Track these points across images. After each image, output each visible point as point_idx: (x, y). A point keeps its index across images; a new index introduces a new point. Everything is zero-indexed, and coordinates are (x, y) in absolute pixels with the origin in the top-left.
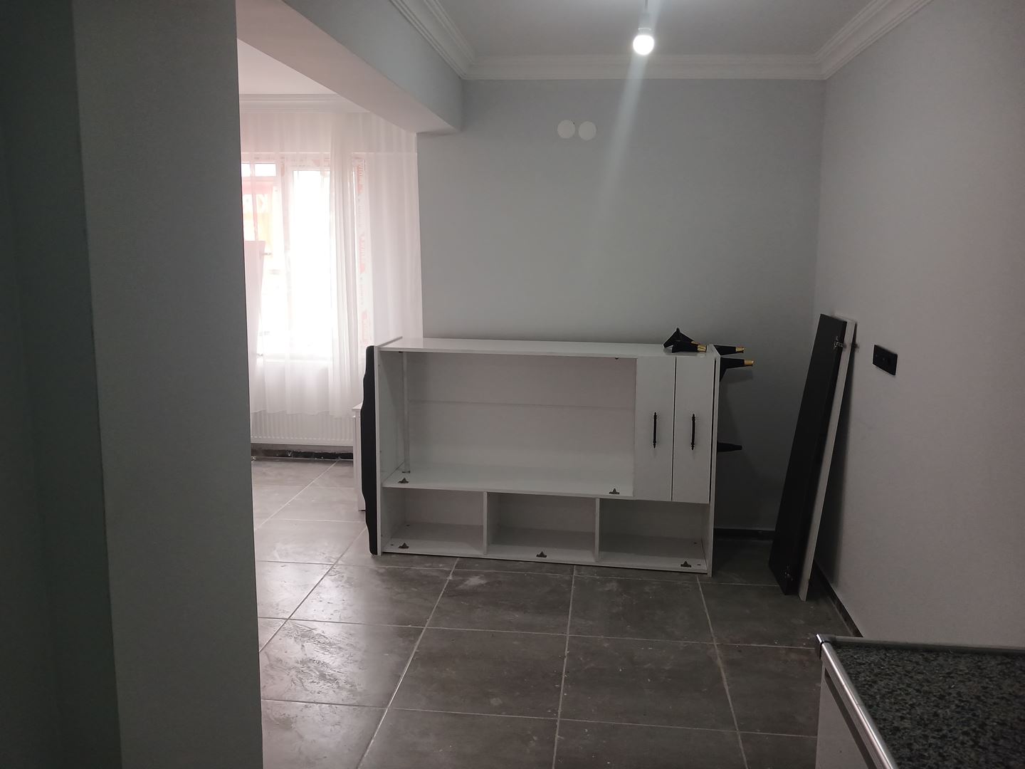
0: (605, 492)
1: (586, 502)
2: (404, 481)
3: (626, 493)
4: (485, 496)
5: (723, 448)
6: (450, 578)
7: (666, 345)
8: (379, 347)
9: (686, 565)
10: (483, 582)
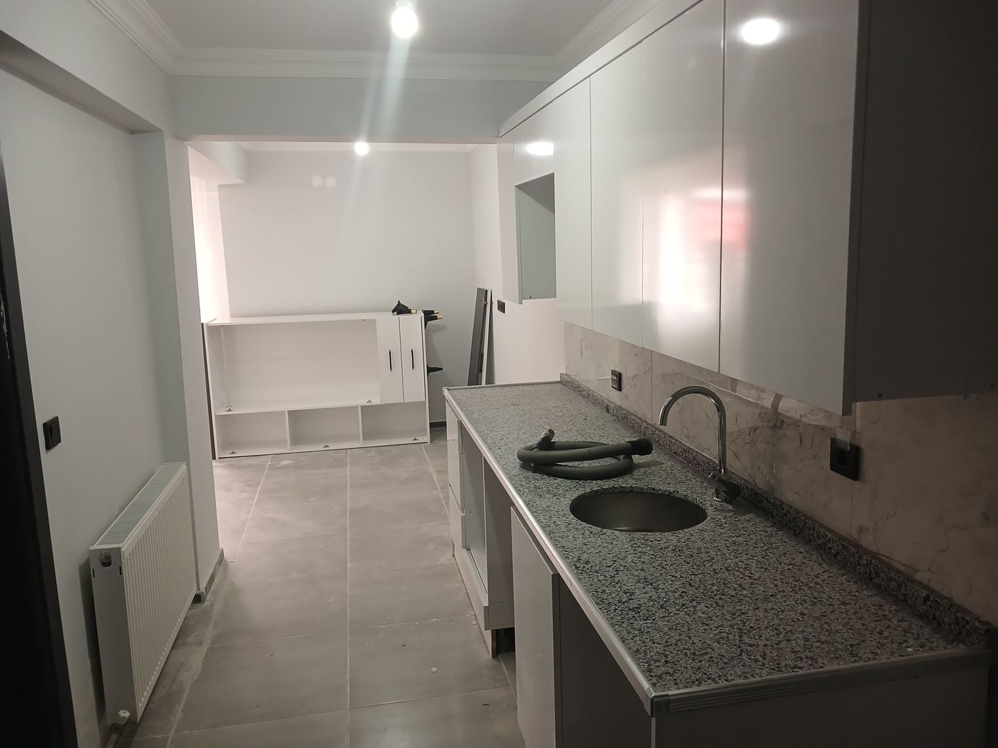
0: (364, 403)
1: (353, 409)
2: (230, 410)
3: (376, 401)
4: (287, 413)
5: (430, 370)
6: (269, 463)
7: (393, 312)
8: (207, 324)
9: (415, 439)
10: (292, 462)
